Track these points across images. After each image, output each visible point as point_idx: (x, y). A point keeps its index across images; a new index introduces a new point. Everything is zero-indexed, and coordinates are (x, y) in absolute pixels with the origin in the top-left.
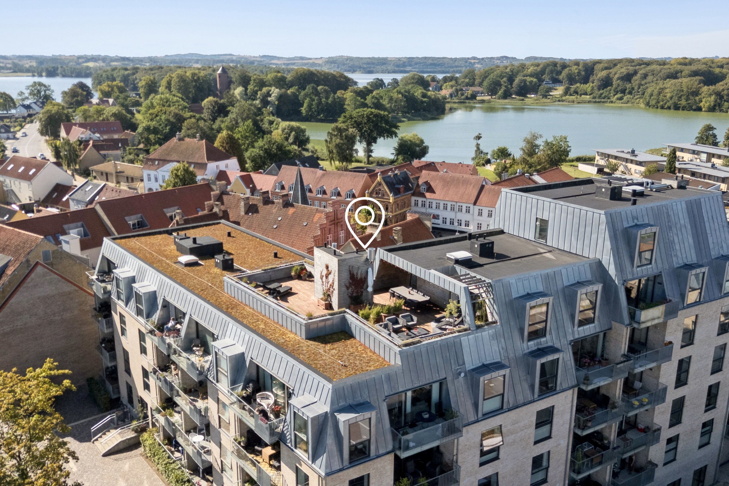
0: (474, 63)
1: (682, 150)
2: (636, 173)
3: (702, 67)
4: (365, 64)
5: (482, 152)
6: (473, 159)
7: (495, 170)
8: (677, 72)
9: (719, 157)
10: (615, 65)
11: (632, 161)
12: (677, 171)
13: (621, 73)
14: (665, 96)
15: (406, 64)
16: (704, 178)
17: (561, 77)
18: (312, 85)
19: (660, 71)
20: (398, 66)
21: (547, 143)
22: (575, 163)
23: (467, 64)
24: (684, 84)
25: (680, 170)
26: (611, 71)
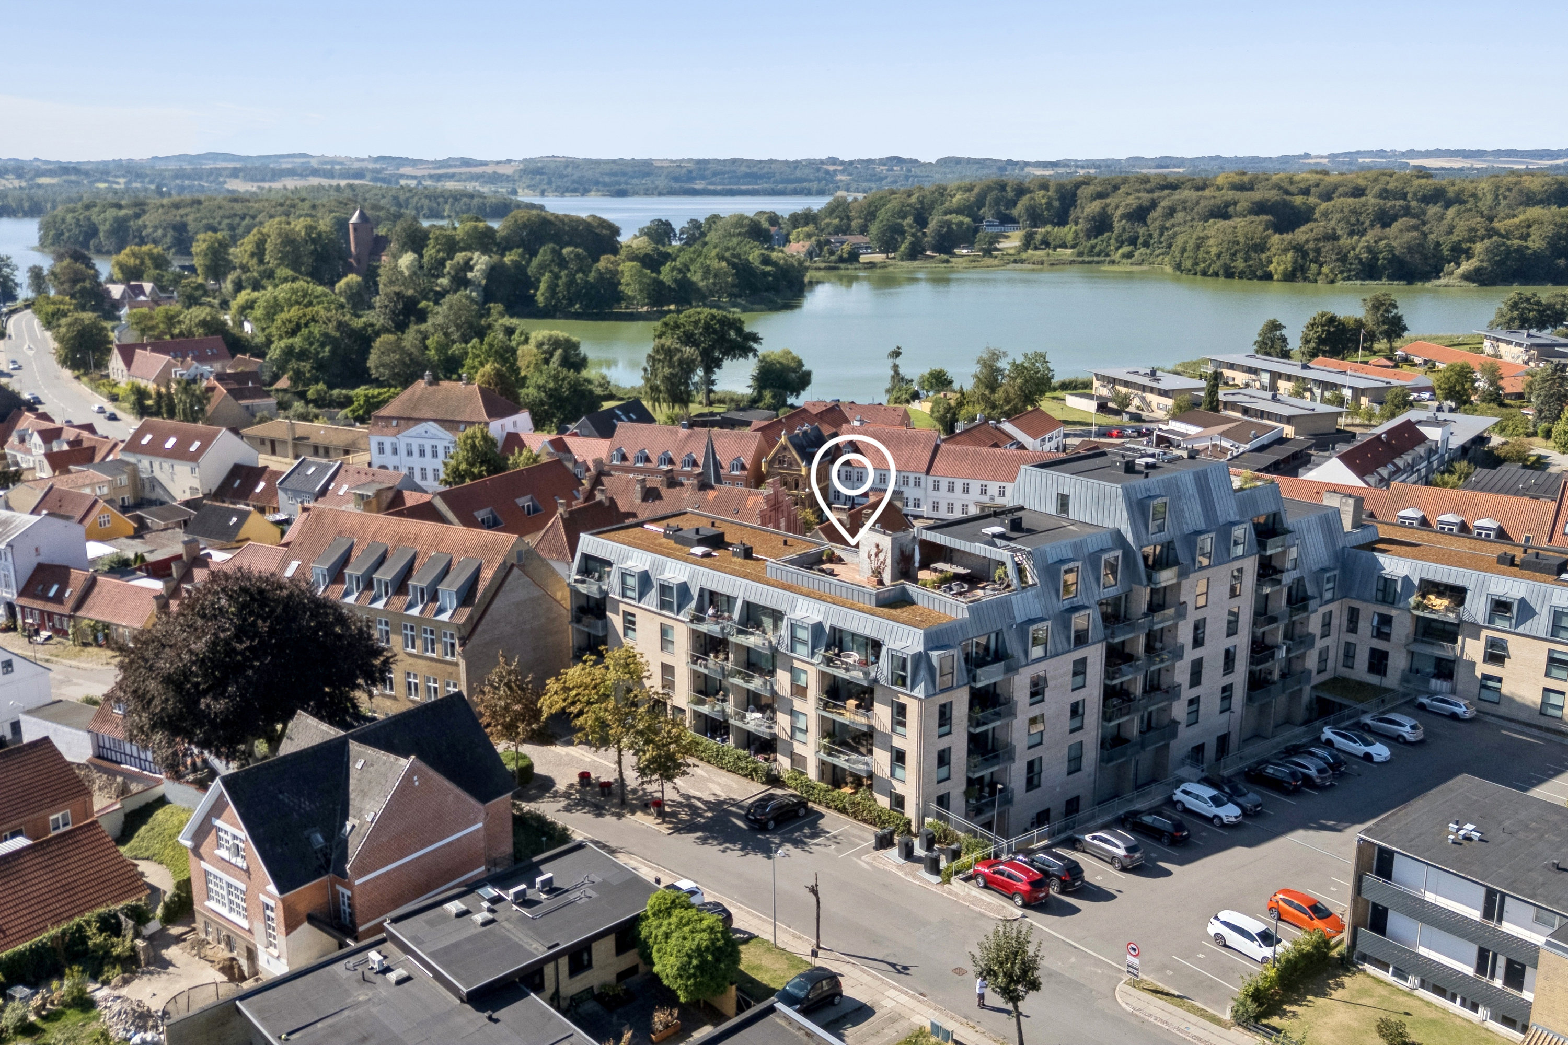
0: (835, 171)
1: (1232, 366)
2: (1159, 408)
3: (1273, 195)
4: (607, 174)
5: (903, 379)
6: (888, 391)
7: (932, 411)
8: (1227, 205)
9: (1289, 378)
10: (1116, 188)
11: (1152, 390)
12: (1221, 407)
13: (1127, 205)
14: (1208, 253)
15: (694, 174)
16: (1262, 417)
17: (1015, 212)
18: (551, 245)
19: (1198, 203)
20: (676, 179)
21: (1015, 366)
22: (1058, 394)
23: (821, 174)
24: (1239, 230)
25: (1226, 404)
26: (1108, 201)
